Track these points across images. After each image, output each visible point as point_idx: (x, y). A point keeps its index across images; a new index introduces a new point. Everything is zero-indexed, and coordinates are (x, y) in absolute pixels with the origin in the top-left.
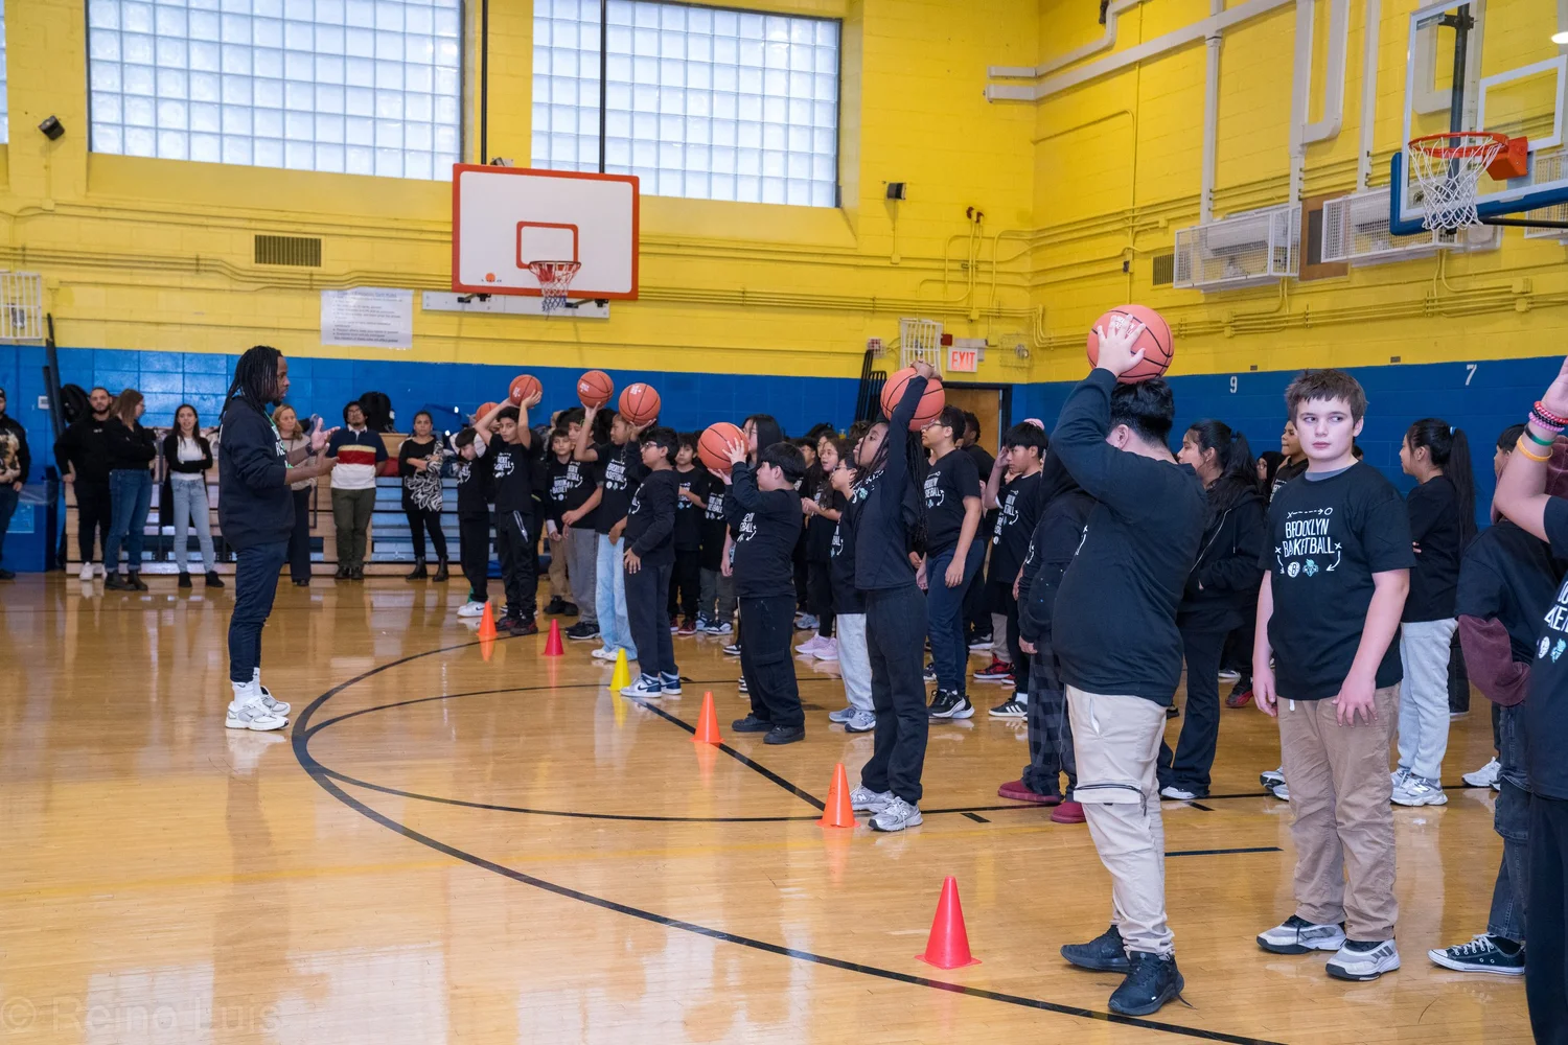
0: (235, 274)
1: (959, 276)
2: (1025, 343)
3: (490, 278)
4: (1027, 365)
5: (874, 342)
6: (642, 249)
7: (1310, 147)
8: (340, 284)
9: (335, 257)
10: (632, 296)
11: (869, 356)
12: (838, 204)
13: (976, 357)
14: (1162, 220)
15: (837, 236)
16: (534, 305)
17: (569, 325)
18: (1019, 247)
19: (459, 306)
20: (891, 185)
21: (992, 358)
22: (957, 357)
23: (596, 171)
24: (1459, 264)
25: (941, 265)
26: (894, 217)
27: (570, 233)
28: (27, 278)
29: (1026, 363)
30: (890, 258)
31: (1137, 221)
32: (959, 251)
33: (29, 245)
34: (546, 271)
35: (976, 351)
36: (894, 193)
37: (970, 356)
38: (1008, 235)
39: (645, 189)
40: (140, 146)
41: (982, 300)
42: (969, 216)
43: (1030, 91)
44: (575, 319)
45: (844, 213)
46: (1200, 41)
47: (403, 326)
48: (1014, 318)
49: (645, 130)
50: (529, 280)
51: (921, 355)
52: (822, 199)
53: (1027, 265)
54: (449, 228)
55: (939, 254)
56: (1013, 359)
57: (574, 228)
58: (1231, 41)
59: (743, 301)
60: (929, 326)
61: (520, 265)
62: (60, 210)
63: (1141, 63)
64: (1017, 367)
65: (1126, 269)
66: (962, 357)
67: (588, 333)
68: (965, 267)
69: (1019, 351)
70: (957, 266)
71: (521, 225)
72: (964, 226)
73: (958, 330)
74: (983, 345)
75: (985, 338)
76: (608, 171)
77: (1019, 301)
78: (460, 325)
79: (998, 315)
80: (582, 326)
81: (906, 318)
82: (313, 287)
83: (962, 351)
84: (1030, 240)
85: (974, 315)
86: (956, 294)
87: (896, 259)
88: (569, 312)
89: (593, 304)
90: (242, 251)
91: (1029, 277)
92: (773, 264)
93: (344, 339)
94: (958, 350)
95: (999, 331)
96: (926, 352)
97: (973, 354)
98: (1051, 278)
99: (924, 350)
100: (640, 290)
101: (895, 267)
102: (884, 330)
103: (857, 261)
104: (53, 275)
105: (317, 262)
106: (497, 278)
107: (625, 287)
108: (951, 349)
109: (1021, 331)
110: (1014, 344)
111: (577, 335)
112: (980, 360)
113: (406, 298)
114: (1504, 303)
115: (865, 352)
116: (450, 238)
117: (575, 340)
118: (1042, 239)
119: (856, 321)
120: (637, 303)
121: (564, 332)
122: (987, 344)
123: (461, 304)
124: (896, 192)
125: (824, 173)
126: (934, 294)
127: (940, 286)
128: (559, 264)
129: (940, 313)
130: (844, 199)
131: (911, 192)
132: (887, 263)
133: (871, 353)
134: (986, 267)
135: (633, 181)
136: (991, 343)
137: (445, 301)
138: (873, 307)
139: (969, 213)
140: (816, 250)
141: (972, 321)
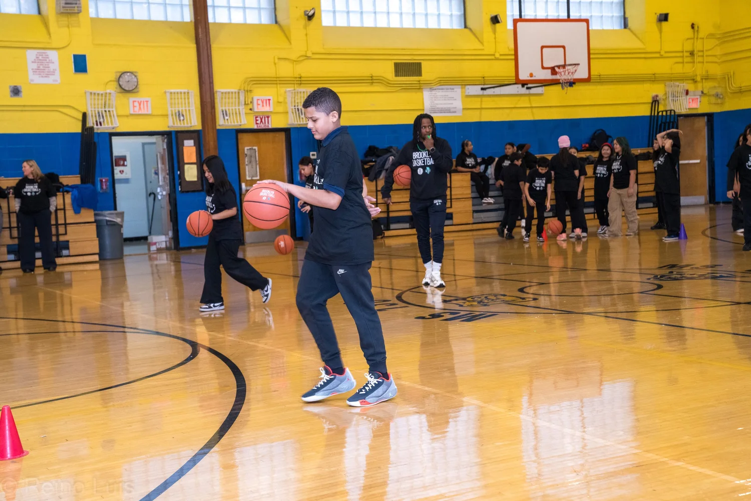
0: (387, 83)
1: (689, 59)
2: (719, 91)
3: (531, 75)
5: (657, 96)
8: (430, 86)
9: (429, 71)
10: (588, 80)
11: (653, 104)
12: (626, 26)
13: (699, 100)
17: (526, 98)
18: (713, 42)
20: (661, 15)
21: (705, 100)
22: (691, 101)
25: (680, 54)
26: (661, 31)
27: (562, 50)
28: (301, 92)
29: (719, 101)
30: (659, 53)
32: (688, 47)
33: (303, 75)
35: (699, 97)
38: (711, 36)
40: (341, 22)
44: (530, 95)
45: (632, 31)
47: (458, 104)
48: (714, 79)
50: (547, 75)
52: (617, 26)
53: (718, 51)
55: (680, 49)
56: (713, 100)
57: (564, 47)
60: (678, 86)
61: (543, 68)
62: (313, 56)
64: (715, 104)
66: (693, 101)
67: (536, 102)
68: (692, 54)
69: (717, 95)
70: (688, 54)
71: (542, 47)
72: (689, 33)
73: (690, 87)
74: (700, 93)
75: (701, 90)
77: (716, 70)
78: (481, 102)
79: (706, 78)
81: (667, 83)
82: (419, 87)
83: (693, 97)
84: (719, 38)
85: (699, 79)
86: (688, 69)
87: (662, 53)
88: (527, 92)
90: (387, 70)
91: (719, 57)
94: (691, 97)
95: (708, 86)
96: (680, 100)
97: (697, 99)
99: (678, 98)
100: (592, 77)
101: (662, 57)
102: (658, 90)
103: (646, 55)
105: (420, 74)
106: (534, 75)
108: (688, 97)
109: (716, 84)
110: (714, 92)
111: (531, 104)
112: (700, 102)
113: (458, 91)
115: (651, 102)
117: (529, 106)
118: (727, 37)
119: (647, 86)
120: (590, 83)
121: (524, 102)
122: (702, 92)
123: (482, 91)
124: (664, 18)
126: (678, 69)
127: (681, 65)
128: (559, 67)
129: (683, 78)
130: (630, 24)
131: (670, 17)
132: (658, 55)
133: (655, 101)
134: (700, 54)
135: (587, 21)
136: (705, 92)
137: (476, 90)
138: (653, 79)
139: (693, 26)
140: (629, 51)
141: (696, 82)
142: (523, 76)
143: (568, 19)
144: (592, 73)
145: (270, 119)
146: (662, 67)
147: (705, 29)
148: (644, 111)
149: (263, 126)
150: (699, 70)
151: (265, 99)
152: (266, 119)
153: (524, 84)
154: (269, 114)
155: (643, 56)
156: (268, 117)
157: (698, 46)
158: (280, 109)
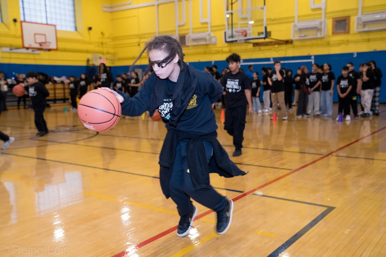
1: (101, 46)
2: (113, 58)
3: (31, 45)
7: (179, 26)
12: (76, 29)
14: (147, 36)
18: (110, 40)
19: (10, 51)
20: (89, 27)
21: (108, 61)
24: (210, 46)
25: (98, 43)
26: (89, 33)
29: (113, 62)
30: (89, 42)
31: (140, 36)
32: (101, 41)
34: (40, 44)
35: (105, 60)
38: (109, 38)
43: (110, 10)
44: (34, 53)
45: (78, 32)
46: (153, 5)
48: (111, 54)
49: (54, 16)
50: (38, 46)
52: (73, 30)
53: (112, 44)
55: (97, 41)
57: (45, 35)
58: (160, 6)
60: (97, 55)
61: (36, 43)
63: (138, 8)
64: (111, 63)
65: (139, 45)
67: (37, 57)
68: (102, 43)
69: (112, 60)
71: (35, 34)
72: (101, 36)
73: (102, 56)
76: (49, 23)
77: (111, 51)
78: (10, 55)
79: (108, 53)
81: (93, 54)
83: (103, 60)
84: (112, 39)
85: (105, 53)
86: (100, 49)
91: (112, 46)
95: (108, 56)
101: (90, 44)
102: (89, 56)
103: (83, 42)
107: (55, 48)
108: (101, 60)
109: (112, 56)
114: (218, 52)
118: (115, 39)
119: (85, 54)
121: (31, 56)
122: (107, 58)
124: (90, 29)
126: (97, 49)
127: (98, 47)
128: (43, 43)
129: (99, 52)
130: (78, 29)
131: (93, 29)
133: (88, 61)
134: (105, 44)
135: (55, 26)
137: (7, 49)
138: (87, 52)
139: (102, 33)
140: (77, 40)
142: (26, 45)
143: (47, 24)
144: (59, 47)
146: (91, 47)
147: (106, 35)
148: (84, 64)
150: (105, 50)
153: (27, 48)
157: (104, 41)
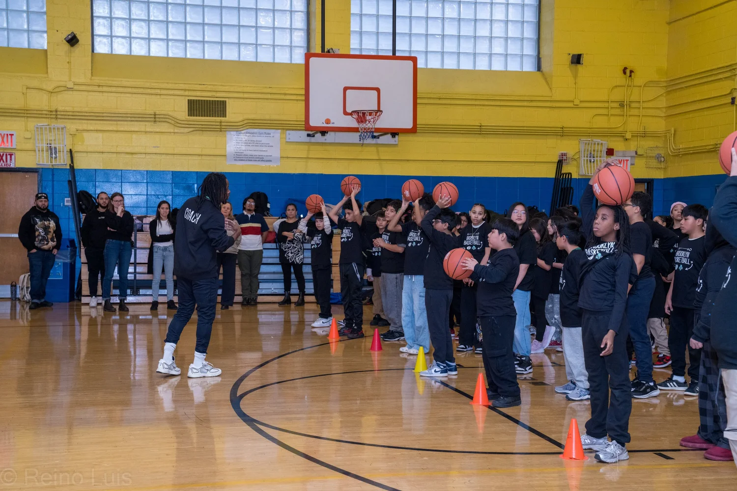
0: (177, 123)
1: (618, 111)
2: (662, 152)
3: (328, 121)
4: (663, 167)
5: (563, 155)
6: (419, 101)
8: (237, 127)
9: (235, 111)
10: (413, 130)
11: (560, 163)
12: (539, 68)
13: (629, 163)
15: (539, 89)
16: (354, 137)
17: (374, 149)
19: (308, 139)
20: (573, 56)
21: (640, 163)
23: (391, 54)
25: (606, 105)
26: (575, 76)
27: (375, 93)
28: (58, 129)
29: (663, 165)
30: (573, 101)
32: (618, 95)
33: (60, 109)
34: (361, 116)
35: (629, 158)
36: (575, 60)
37: (625, 162)
38: (651, 84)
39: (421, 64)
40: (120, 48)
41: (633, 125)
42: (625, 73)
44: (377, 145)
45: (543, 75)
47: (275, 152)
48: (654, 136)
49: (419, 28)
50: (351, 122)
51: (594, 162)
52: (529, 66)
53: (662, 103)
54: (303, 92)
55: (605, 99)
56: (654, 163)
57: (378, 90)
59: (480, 131)
60: (598, 144)
61: (345, 113)
62: (76, 87)
64: (657, 168)
65: (733, 103)
66: (620, 163)
68: (622, 105)
69: (658, 158)
70: (616, 105)
71: (345, 89)
72: (621, 79)
73: (618, 145)
74: (634, 154)
75: (635, 150)
76: (397, 54)
77: (658, 125)
78: (308, 150)
79: (644, 135)
80: (381, 149)
81: (583, 139)
82: (222, 129)
83: (621, 158)
84: (666, 86)
85: (628, 136)
86: (615, 123)
87: (577, 102)
88: (374, 141)
89: (389, 136)
90: (180, 109)
91: (664, 110)
92: (498, 108)
93: (239, 160)
94: (618, 158)
95: (644, 145)
96: (597, 161)
97: (627, 160)
98: (678, 111)
99: (595, 159)
101: (577, 107)
102: (570, 147)
103: (553, 105)
104: (72, 126)
105: (224, 114)
106: (332, 121)
107: (409, 125)
109: (660, 145)
110: (655, 153)
111: (378, 155)
112: (632, 164)
113: (277, 134)
115: (557, 161)
116: (303, 98)
117: (377, 158)
118: (673, 85)
119: (551, 142)
120: (417, 134)
121: (371, 153)
122: (636, 153)
123: (309, 138)
124: (577, 60)
125: (529, 49)
126: (601, 123)
127: (605, 118)
128: (369, 112)
129: (607, 134)
130: (543, 66)
131: (586, 59)
132: (571, 105)
133: (562, 161)
134: (636, 105)
135: (413, 59)
136: (639, 153)
137: (300, 136)
138: (562, 133)
139: (626, 70)
140: (526, 98)
141: (626, 139)
142: (317, 121)
143: (394, 57)
144: (418, 122)
145: (13, 157)
146: (576, 119)
147: (642, 75)
149: (3, 165)
151: (6, 133)
152: (9, 157)
153: (322, 132)
154: (13, 151)
155: (548, 104)
156: (11, 155)
157: (632, 95)
158: (29, 146)
